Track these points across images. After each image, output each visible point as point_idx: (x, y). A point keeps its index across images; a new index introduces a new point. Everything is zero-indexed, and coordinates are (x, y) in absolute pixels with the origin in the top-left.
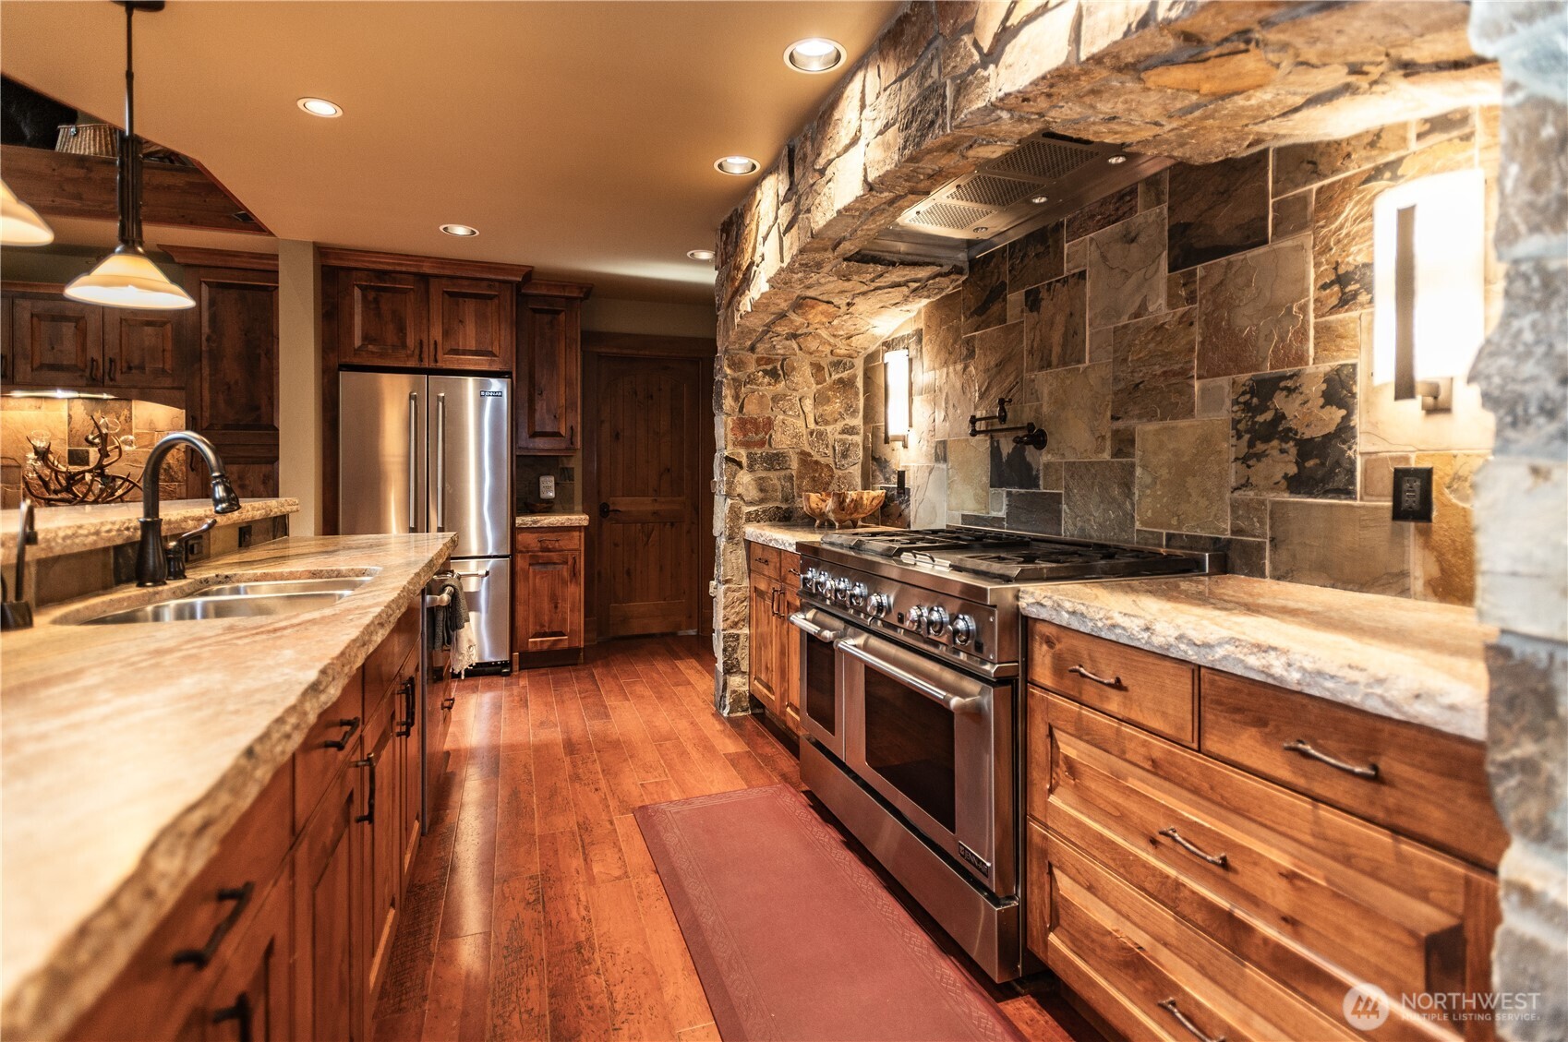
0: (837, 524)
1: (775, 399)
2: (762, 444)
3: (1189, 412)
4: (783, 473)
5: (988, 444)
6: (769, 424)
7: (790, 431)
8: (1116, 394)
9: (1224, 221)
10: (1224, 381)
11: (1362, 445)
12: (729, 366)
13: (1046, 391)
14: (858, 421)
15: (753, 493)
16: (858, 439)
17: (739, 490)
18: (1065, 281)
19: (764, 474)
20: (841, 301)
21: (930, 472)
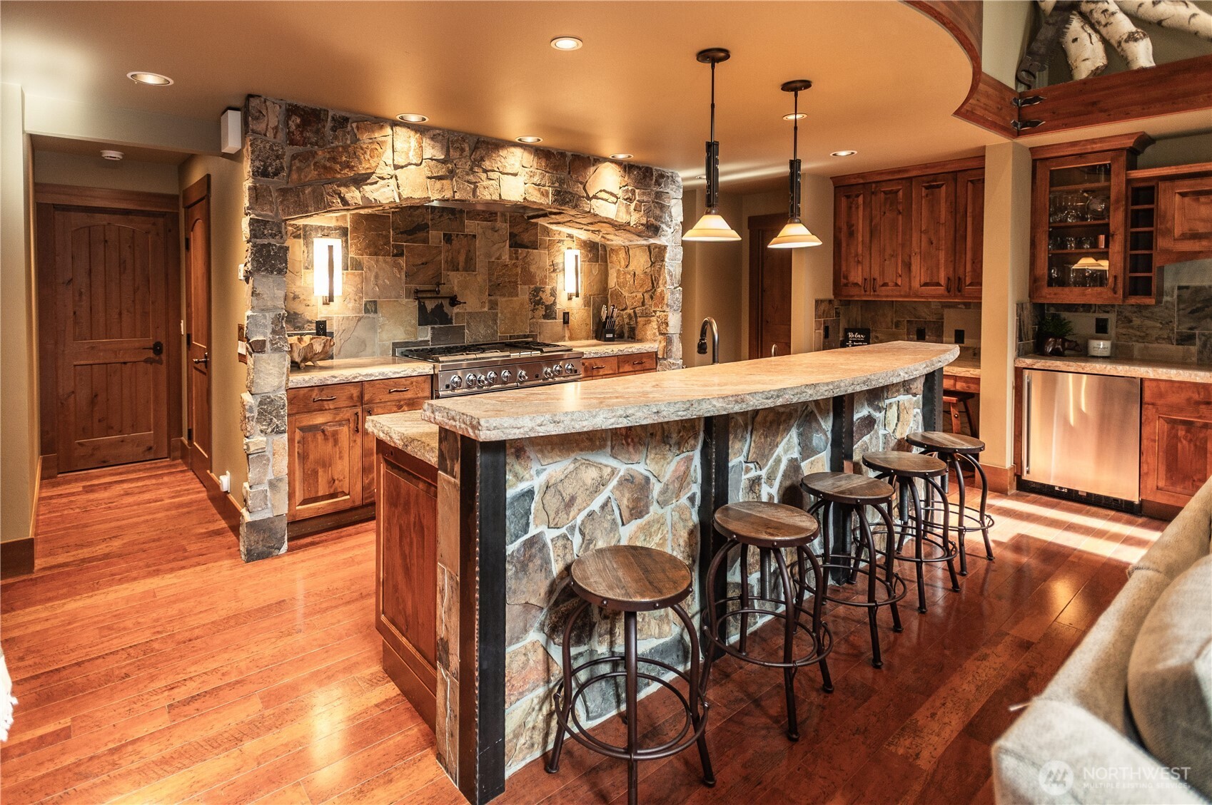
3: (517, 295)
5: (417, 302)
8: (490, 286)
9: (526, 238)
10: (527, 287)
11: (558, 306)
13: (456, 281)
18: (466, 235)
21: (359, 320)
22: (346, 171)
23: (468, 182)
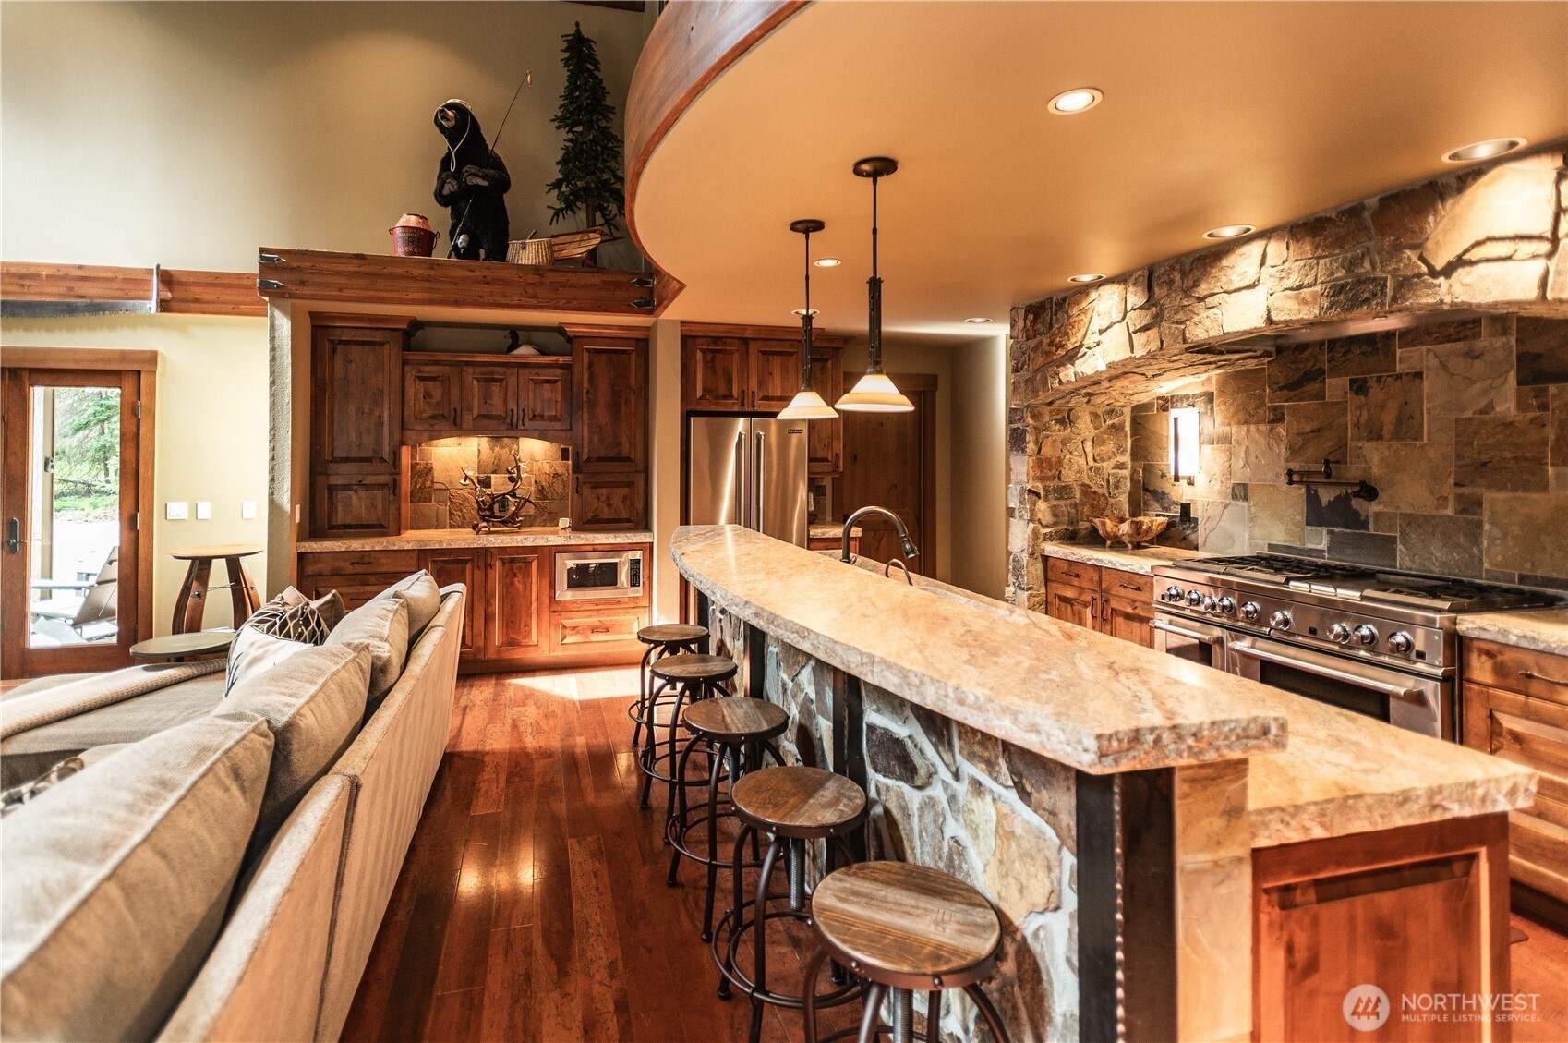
0: (1130, 546)
1: (1064, 442)
2: (1053, 478)
3: (1543, 488)
4: (1069, 502)
5: (1304, 492)
6: (1060, 462)
7: (1075, 468)
8: (1459, 467)
12: (1031, 418)
13: (1376, 459)
14: (1126, 458)
15: (1047, 518)
16: (1126, 473)
17: (1040, 516)
18: (1399, 377)
19: (1055, 503)
20: (1149, 374)
21: (1225, 508)
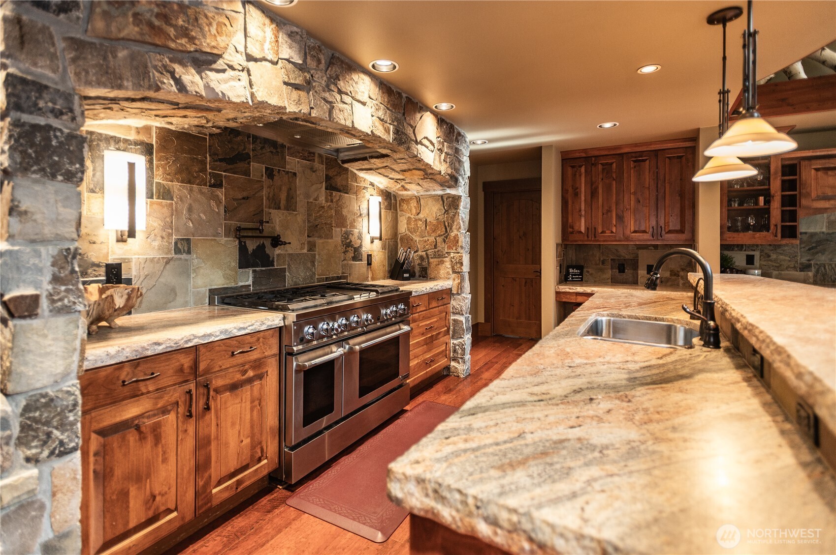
5: (237, 242)
8: (309, 227)
9: (339, 181)
10: (339, 229)
11: (364, 249)
13: (277, 220)
18: (288, 172)
21: (167, 263)
22: (183, 41)
23: (324, 99)
